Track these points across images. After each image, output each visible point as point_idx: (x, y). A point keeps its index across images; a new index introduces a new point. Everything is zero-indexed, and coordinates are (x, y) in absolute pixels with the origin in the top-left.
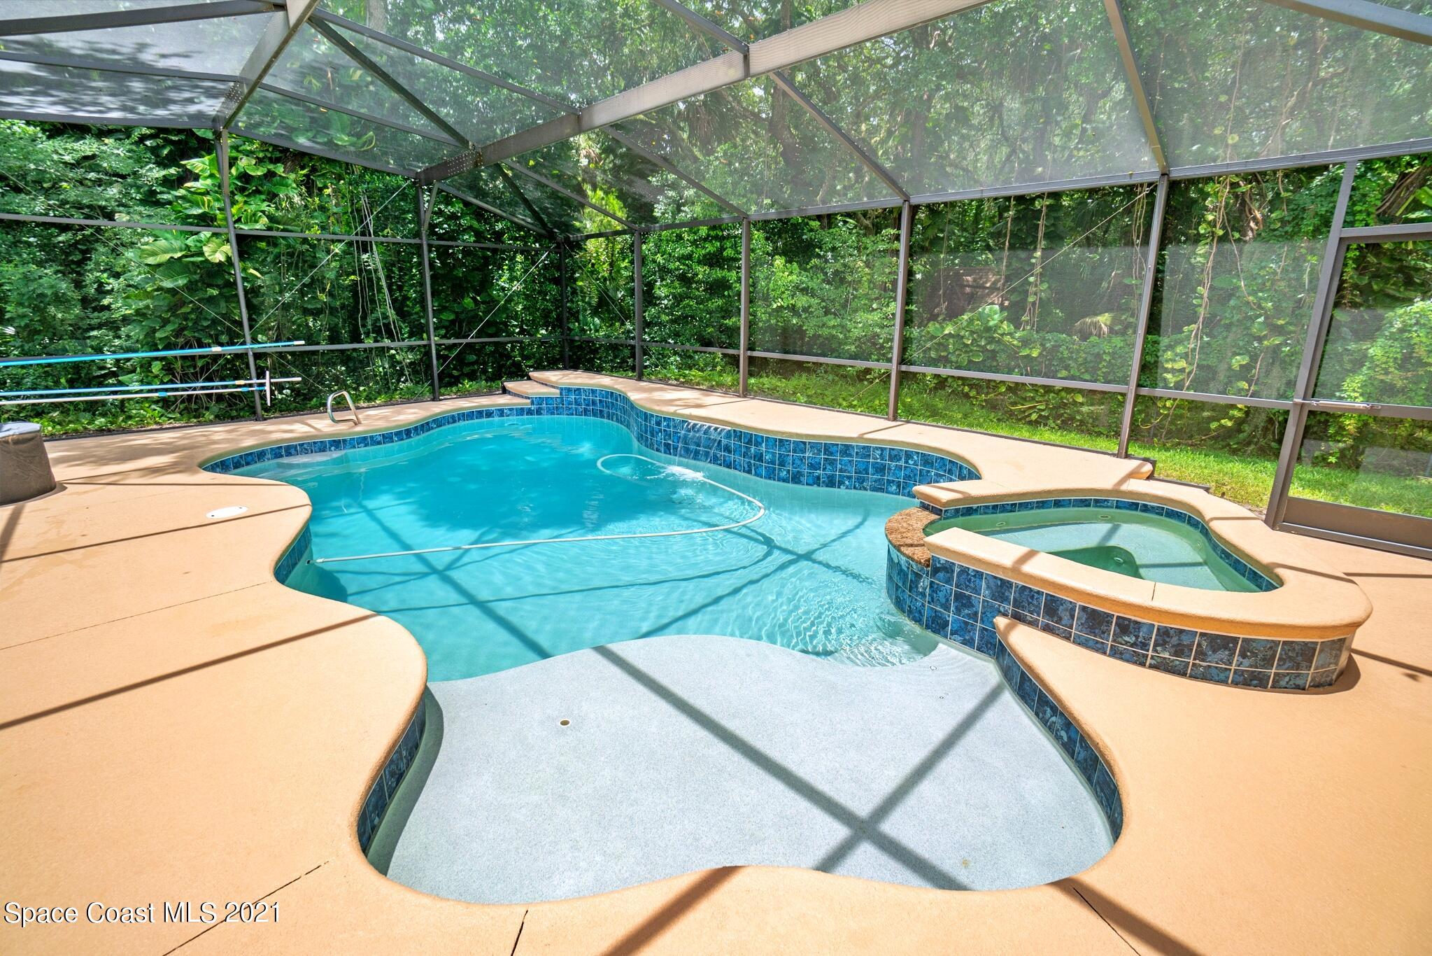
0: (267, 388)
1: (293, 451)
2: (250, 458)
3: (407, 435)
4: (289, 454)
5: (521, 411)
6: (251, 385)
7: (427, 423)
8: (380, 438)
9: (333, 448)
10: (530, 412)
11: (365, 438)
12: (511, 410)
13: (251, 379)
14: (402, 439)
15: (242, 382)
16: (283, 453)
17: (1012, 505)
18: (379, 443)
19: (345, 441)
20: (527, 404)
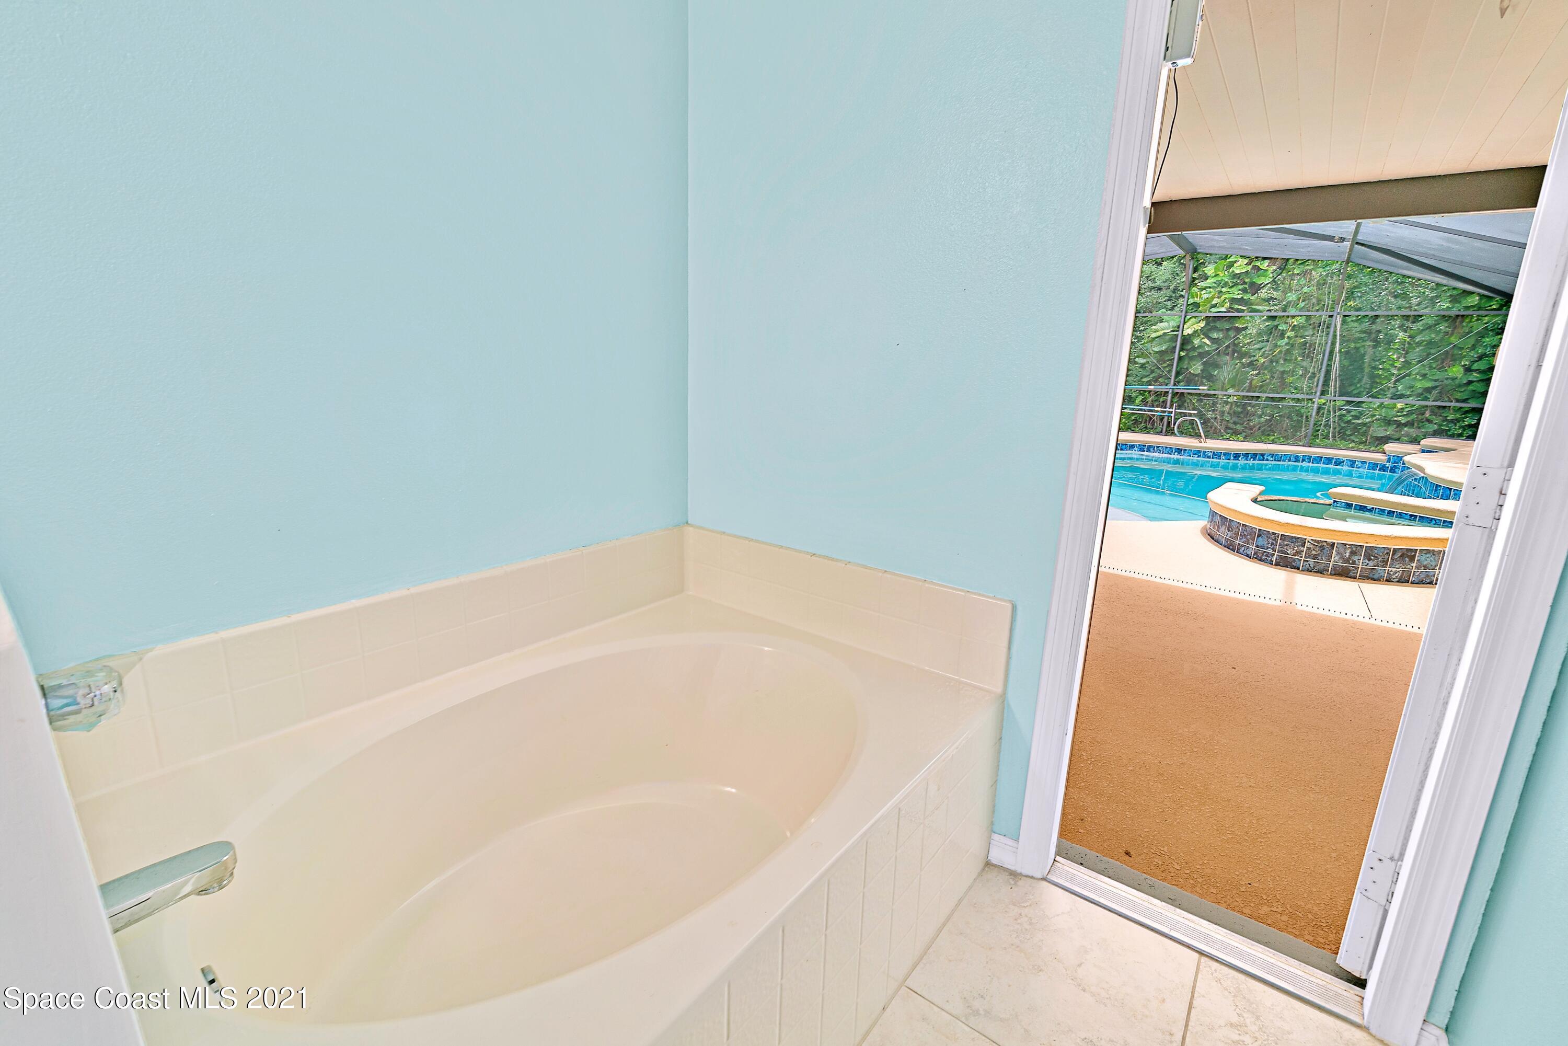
0: (1173, 415)
1: (1152, 450)
2: (1124, 447)
3: (1235, 457)
4: (1149, 451)
5: (1374, 466)
6: (1164, 412)
7: (1263, 455)
8: (1210, 454)
9: (1176, 453)
10: (1383, 468)
11: (1200, 452)
12: (1364, 463)
13: (1165, 408)
14: (1229, 459)
15: (1159, 409)
16: (1146, 449)
17: (1411, 516)
18: (1209, 457)
19: (1185, 450)
20: (1381, 460)
